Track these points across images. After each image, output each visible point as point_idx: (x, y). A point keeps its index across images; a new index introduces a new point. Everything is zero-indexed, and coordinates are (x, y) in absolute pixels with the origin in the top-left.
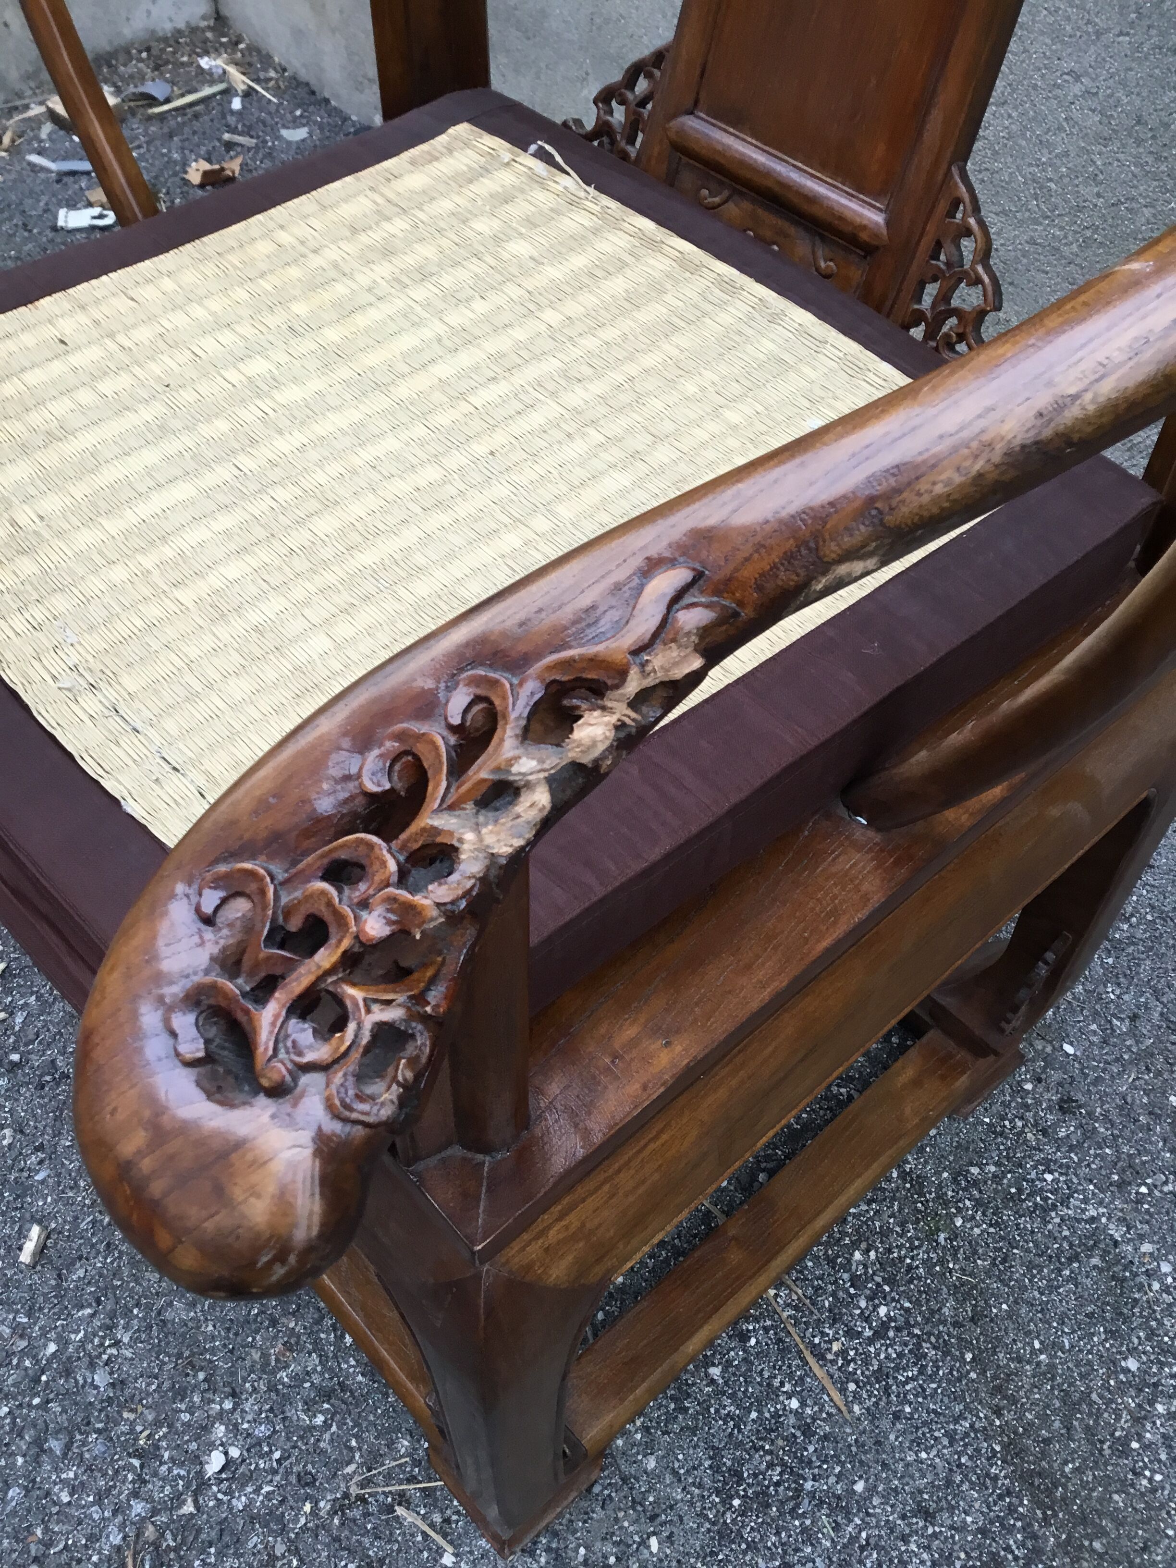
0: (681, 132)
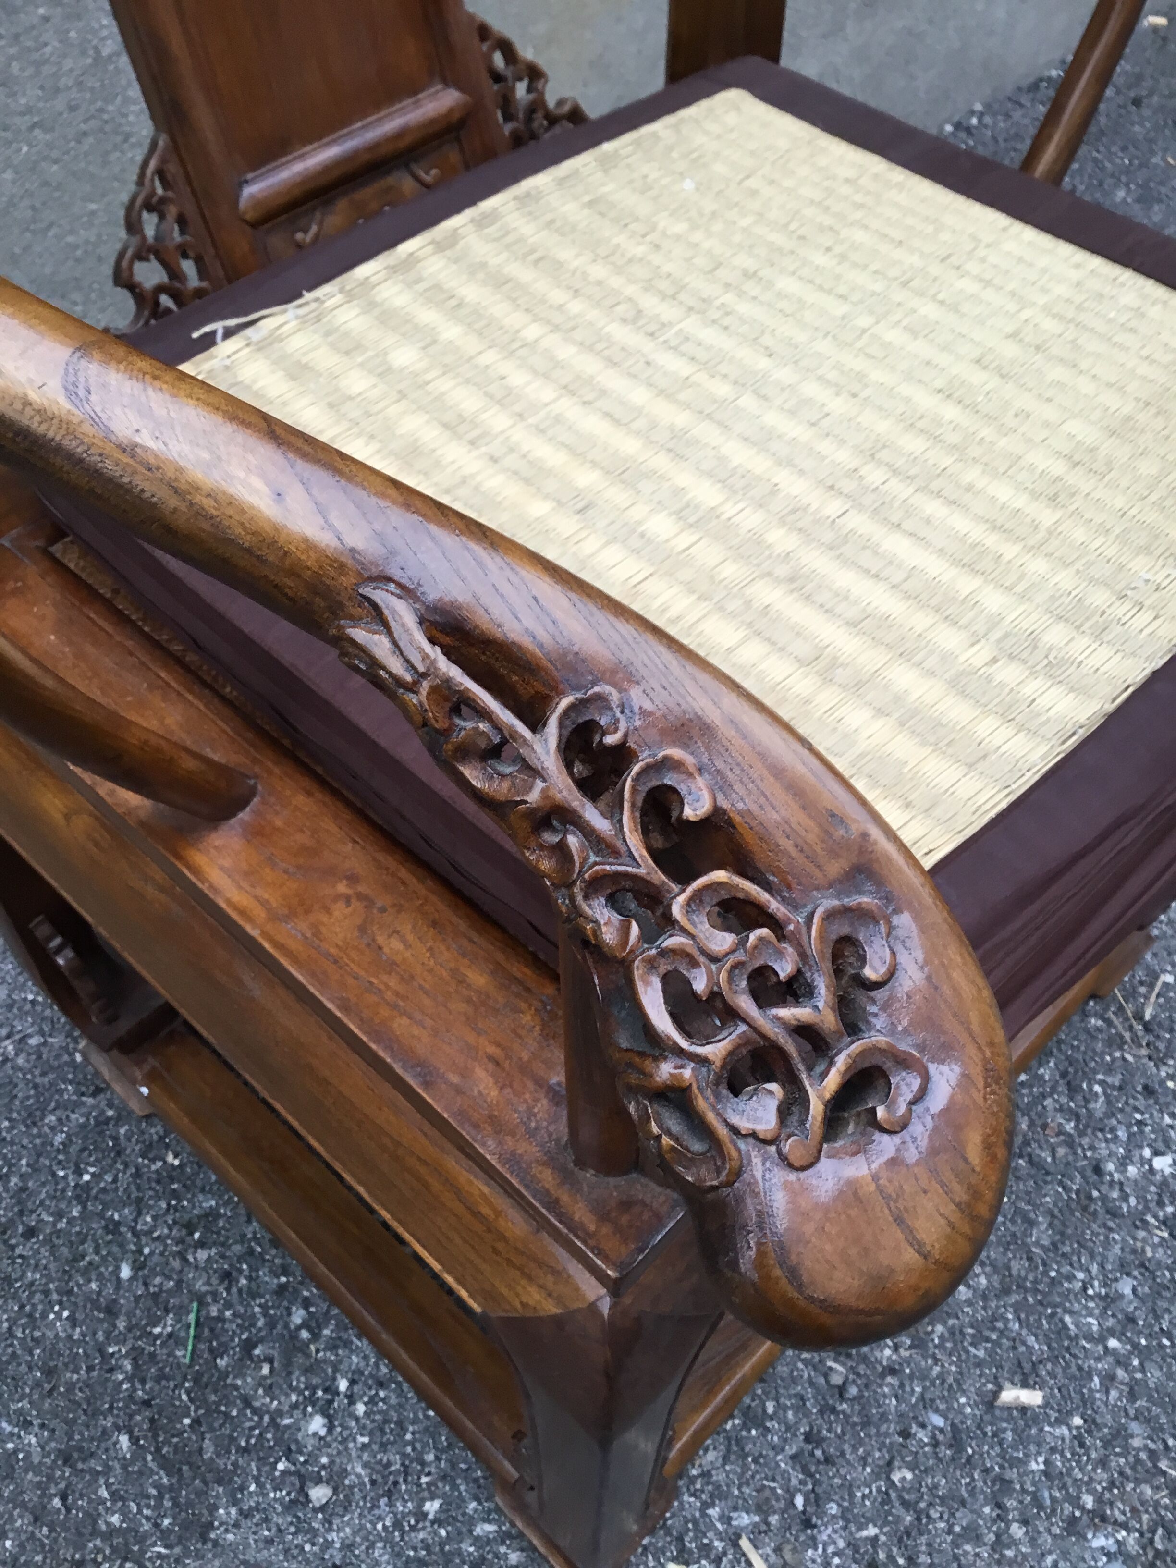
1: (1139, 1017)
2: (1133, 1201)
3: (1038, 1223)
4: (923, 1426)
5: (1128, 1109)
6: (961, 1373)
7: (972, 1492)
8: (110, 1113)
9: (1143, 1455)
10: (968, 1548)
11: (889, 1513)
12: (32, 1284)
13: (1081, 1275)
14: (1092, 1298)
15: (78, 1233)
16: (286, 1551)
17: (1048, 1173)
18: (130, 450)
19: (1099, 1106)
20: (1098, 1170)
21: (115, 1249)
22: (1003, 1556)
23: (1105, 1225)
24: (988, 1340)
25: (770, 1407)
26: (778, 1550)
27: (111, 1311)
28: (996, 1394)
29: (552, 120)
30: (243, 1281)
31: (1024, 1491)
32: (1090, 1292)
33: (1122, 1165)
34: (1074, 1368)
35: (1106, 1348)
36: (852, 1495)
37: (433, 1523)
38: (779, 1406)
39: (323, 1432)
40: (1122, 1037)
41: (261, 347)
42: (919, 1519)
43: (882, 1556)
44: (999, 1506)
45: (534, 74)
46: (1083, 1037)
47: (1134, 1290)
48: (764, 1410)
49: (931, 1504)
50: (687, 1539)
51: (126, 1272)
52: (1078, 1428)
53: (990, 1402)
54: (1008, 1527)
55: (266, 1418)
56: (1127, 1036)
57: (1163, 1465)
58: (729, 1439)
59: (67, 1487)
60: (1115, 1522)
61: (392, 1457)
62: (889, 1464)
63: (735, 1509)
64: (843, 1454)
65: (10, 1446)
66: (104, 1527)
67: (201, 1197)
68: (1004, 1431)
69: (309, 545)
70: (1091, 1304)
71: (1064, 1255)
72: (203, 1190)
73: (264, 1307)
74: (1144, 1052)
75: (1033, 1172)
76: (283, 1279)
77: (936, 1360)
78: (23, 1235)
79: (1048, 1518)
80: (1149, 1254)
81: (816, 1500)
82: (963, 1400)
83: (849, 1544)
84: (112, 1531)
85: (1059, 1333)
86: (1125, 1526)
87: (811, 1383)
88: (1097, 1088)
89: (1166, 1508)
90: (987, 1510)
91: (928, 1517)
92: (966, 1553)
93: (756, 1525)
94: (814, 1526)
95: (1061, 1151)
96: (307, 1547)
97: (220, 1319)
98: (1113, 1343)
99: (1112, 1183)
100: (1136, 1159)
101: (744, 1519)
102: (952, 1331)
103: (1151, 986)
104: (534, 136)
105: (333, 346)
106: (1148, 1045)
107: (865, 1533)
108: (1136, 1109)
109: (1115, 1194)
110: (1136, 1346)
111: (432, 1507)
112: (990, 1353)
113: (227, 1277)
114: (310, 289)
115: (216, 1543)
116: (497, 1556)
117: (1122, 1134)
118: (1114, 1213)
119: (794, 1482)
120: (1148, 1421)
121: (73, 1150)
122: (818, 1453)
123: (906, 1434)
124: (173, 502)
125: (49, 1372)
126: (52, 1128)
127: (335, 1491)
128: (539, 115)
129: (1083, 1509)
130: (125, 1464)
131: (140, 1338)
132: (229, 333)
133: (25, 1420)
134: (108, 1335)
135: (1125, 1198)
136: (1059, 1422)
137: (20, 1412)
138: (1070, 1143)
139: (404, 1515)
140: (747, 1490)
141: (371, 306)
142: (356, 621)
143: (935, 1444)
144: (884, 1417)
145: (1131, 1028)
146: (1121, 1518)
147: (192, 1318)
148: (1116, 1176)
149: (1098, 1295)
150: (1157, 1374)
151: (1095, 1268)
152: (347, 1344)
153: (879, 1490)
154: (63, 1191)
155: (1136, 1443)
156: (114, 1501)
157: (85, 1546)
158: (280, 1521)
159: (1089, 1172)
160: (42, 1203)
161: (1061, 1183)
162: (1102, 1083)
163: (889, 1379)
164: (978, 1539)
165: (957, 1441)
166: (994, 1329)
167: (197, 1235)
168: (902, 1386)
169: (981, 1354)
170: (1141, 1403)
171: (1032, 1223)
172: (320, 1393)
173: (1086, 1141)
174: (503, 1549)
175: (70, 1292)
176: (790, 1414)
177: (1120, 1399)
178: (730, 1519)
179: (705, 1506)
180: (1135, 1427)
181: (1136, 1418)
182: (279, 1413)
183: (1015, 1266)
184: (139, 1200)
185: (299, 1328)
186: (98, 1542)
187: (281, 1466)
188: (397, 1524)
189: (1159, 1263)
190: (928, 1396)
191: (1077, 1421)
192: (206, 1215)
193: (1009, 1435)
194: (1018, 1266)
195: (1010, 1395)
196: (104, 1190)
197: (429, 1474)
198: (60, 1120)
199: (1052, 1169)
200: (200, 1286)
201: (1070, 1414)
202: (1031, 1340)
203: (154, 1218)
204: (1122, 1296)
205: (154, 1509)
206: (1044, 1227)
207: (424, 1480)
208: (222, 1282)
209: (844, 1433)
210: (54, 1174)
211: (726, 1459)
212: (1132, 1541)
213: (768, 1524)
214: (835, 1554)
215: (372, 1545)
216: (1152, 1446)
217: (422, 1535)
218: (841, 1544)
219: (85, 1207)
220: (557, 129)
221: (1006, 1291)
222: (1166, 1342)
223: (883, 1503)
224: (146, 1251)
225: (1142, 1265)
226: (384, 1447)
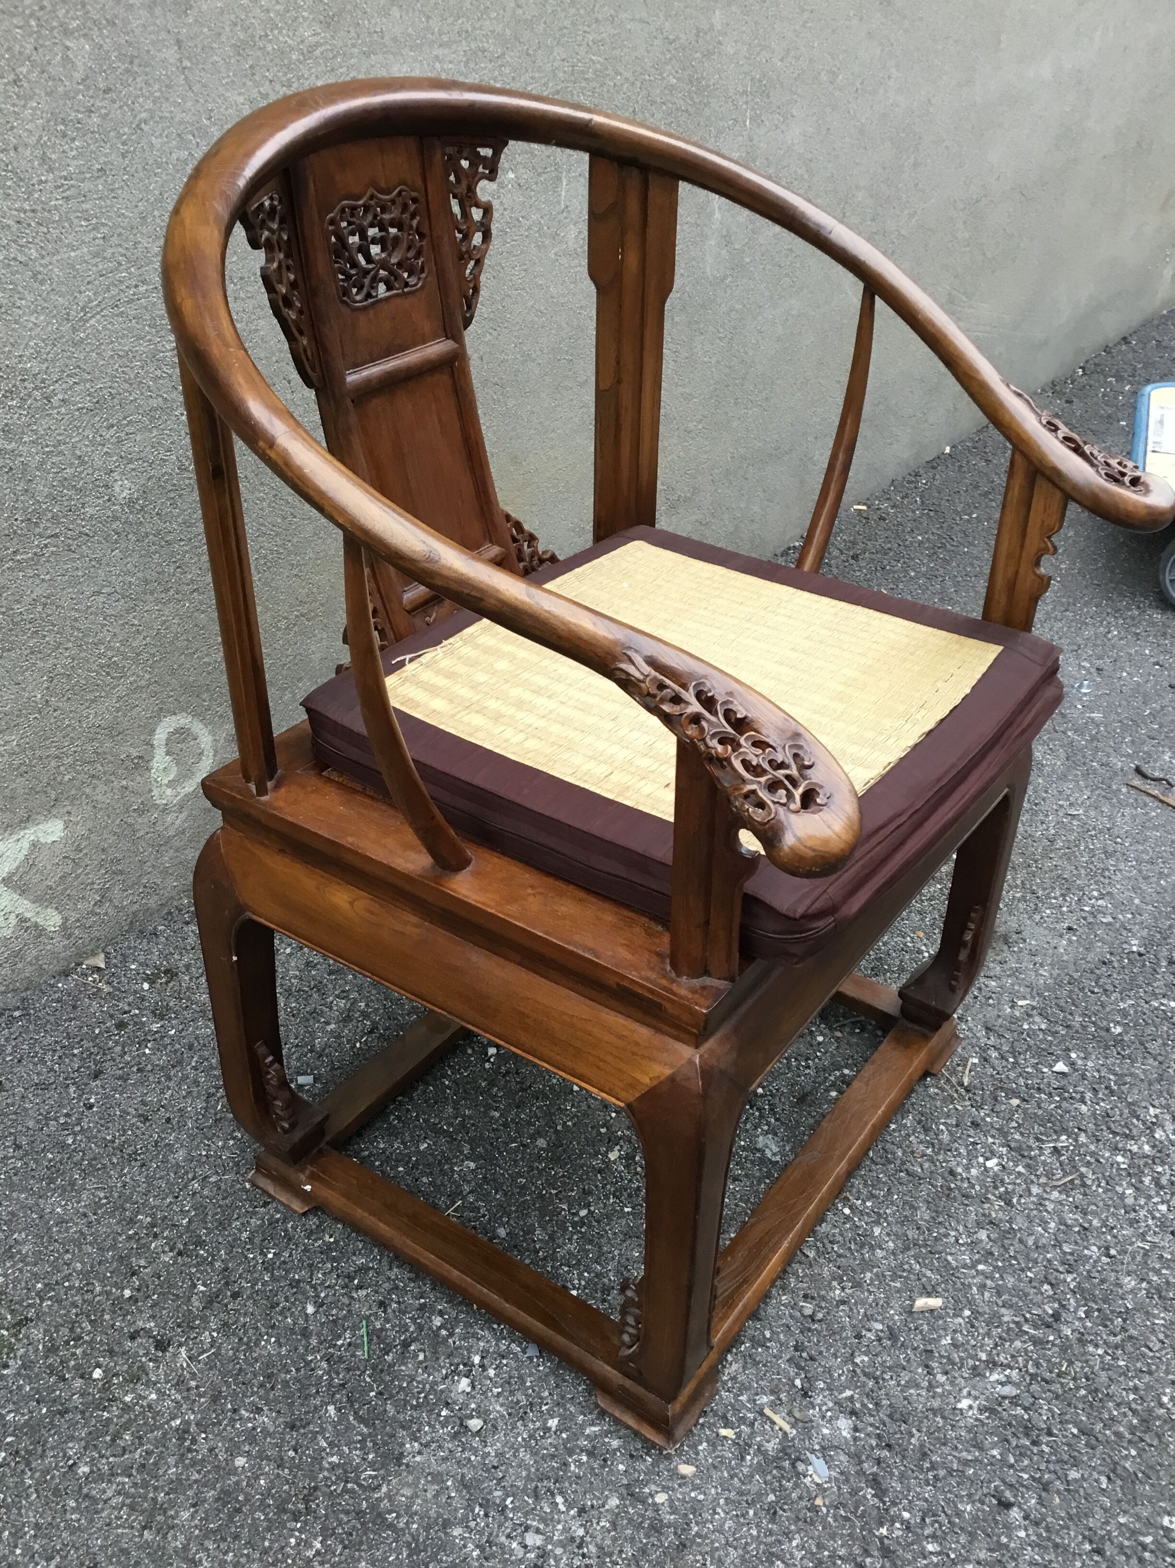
0: (411, 602)
1: (961, 1084)
2: (977, 1188)
3: (919, 1207)
4: (870, 1330)
5: (964, 1137)
6: (887, 1297)
7: (908, 1361)
8: (278, 1216)
9: (1012, 1326)
10: (912, 1391)
11: (858, 1381)
12: (244, 1325)
13: (953, 1233)
14: (963, 1245)
15: (271, 1291)
16: (459, 1462)
17: (920, 1179)
18: (549, 612)
19: (945, 1137)
20: (952, 1173)
21: (300, 1297)
22: (935, 1393)
23: (963, 1204)
24: (901, 1277)
25: (768, 1334)
26: (790, 1413)
27: (305, 1333)
28: (912, 1306)
29: (542, 561)
30: (394, 1305)
31: (941, 1356)
32: (961, 1241)
33: (967, 1169)
34: (959, 1284)
35: (977, 1271)
36: (831, 1376)
37: (555, 1433)
38: (773, 1332)
39: (468, 1390)
40: (952, 1097)
41: (427, 666)
42: (877, 1383)
43: (858, 1405)
44: (927, 1366)
45: (532, 538)
46: (927, 1099)
47: (988, 1237)
48: (764, 1336)
49: (883, 1372)
50: (729, 1415)
51: (310, 1309)
52: (968, 1317)
53: (910, 1311)
54: (935, 1376)
55: (428, 1386)
56: (955, 1095)
57: (1025, 1328)
58: (744, 1356)
59: (297, 1444)
60: (1002, 1365)
61: (520, 1398)
62: (852, 1355)
63: (757, 1394)
64: (821, 1353)
65: (250, 1425)
66: (327, 1466)
67: (354, 1258)
68: (922, 1325)
69: (606, 638)
70: (963, 1249)
71: (940, 1223)
72: (354, 1254)
73: (413, 1319)
74: (968, 1103)
75: (911, 1178)
76: (422, 1301)
77: (870, 1292)
78: (231, 1296)
79: (960, 1368)
80: (994, 1215)
81: (809, 1380)
82: (892, 1312)
83: (835, 1403)
84: (333, 1467)
85: (945, 1267)
86: (1009, 1366)
87: (791, 1316)
88: (942, 1127)
89: (1032, 1352)
90: (920, 1370)
91: (883, 1379)
92: (911, 1395)
93: (772, 1402)
94: (811, 1397)
95: (926, 1165)
96: (473, 1458)
97: (382, 1330)
98: (981, 1267)
99: (962, 1180)
100: (975, 1164)
101: (765, 1399)
102: (877, 1275)
103: (965, 1066)
104: (534, 569)
105: (463, 663)
106: (969, 1099)
107: (844, 1395)
108: (969, 1136)
109: (966, 1185)
110: (996, 1267)
111: (553, 1423)
112: (905, 1284)
113: (382, 1304)
114: (446, 639)
115: (408, 1465)
116: (604, 1444)
117: (963, 1151)
118: (967, 1196)
119: (792, 1374)
120: (1011, 1306)
121: (257, 1240)
122: (804, 1355)
123: (859, 1336)
124: (562, 627)
125: (269, 1376)
126: (239, 1230)
127: (485, 1422)
128: (536, 558)
129: (980, 1360)
130: (335, 1425)
131: (329, 1347)
132: (411, 660)
133: (257, 1408)
134: (306, 1349)
135: (973, 1186)
136: (955, 1316)
137: (253, 1403)
138: (932, 1161)
139: (535, 1430)
140: (762, 1383)
141: (477, 647)
142: (621, 661)
143: (879, 1340)
144: (843, 1328)
145: (957, 1091)
146: (1005, 1362)
147: (363, 1331)
148: (964, 1175)
149: (966, 1243)
150: (1012, 1280)
151: (961, 1228)
152: (474, 1335)
153: (849, 1370)
154: (255, 1267)
155: (1006, 1319)
156: (331, 1449)
157: (317, 1478)
158: (450, 1445)
159: (946, 1175)
160: (240, 1275)
161: (930, 1183)
162: (944, 1124)
163: (841, 1307)
164: (917, 1386)
165: (892, 1335)
166: (904, 1271)
167: (356, 1282)
168: (851, 1309)
169: (898, 1285)
170: (1005, 1297)
171: (916, 1209)
172: (461, 1367)
173: (941, 1157)
174: (607, 1440)
175: (273, 1327)
176: (782, 1336)
177: (991, 1296)
178: (755, 1400)
179: (737, 1396)
180: (1003, 1311)
181: (1004, 1306)
182: (436, 1383)
183: (910, 1234)
184: (310, 1266)
185: (439, 1328)
186: (326, 1473)
187: (443, 1413)
188: (531, 1436)
189: (1001, 1220)
190: (868, 1313)
191: (967, 1313)
192: (360, 1269)
193: (925, 1327)
194: (912, 1233)
195: (921, 1303)
196: (284, 1262)
197: (547, 1404)
198: (243, 1224)
199: (922, 1176)
200: (365, 1311)
201: (961, 1310)
202: (929, 1273)
203: (324, 1274)
204: (981, 1241)
205: (361, 1449)
206: (924, 1209)
207: (544, 1408)
208: (380, 1308)
209: (819, 1342)
210: (246, 1257)
211: (744, 1368)
212: (1014, 1374)
213: (780, 1400)
214: (827, 1410)
215: (517, 1450)
216: (1017, 1319)
217: (549, 1441)
218: (830, 1404)
219: (272, 1274)
220: (545, 566)
221: (908, 1249)
222: (1014, 1262)
223: (853, 1377)
224: (323, 1295)
225: (991, 1223)
226: (512, 1393)
